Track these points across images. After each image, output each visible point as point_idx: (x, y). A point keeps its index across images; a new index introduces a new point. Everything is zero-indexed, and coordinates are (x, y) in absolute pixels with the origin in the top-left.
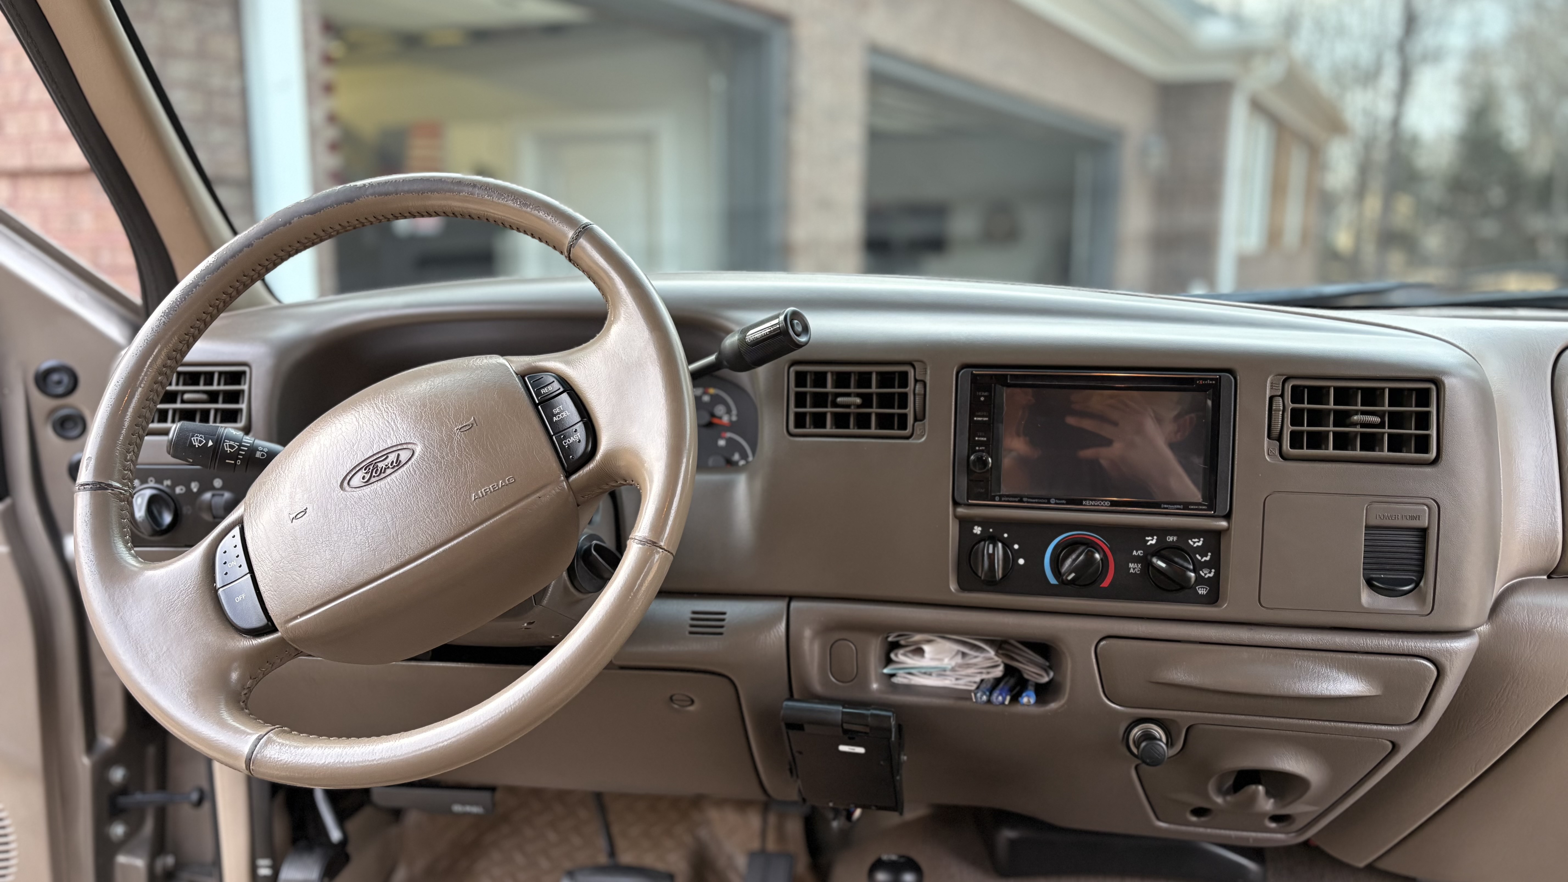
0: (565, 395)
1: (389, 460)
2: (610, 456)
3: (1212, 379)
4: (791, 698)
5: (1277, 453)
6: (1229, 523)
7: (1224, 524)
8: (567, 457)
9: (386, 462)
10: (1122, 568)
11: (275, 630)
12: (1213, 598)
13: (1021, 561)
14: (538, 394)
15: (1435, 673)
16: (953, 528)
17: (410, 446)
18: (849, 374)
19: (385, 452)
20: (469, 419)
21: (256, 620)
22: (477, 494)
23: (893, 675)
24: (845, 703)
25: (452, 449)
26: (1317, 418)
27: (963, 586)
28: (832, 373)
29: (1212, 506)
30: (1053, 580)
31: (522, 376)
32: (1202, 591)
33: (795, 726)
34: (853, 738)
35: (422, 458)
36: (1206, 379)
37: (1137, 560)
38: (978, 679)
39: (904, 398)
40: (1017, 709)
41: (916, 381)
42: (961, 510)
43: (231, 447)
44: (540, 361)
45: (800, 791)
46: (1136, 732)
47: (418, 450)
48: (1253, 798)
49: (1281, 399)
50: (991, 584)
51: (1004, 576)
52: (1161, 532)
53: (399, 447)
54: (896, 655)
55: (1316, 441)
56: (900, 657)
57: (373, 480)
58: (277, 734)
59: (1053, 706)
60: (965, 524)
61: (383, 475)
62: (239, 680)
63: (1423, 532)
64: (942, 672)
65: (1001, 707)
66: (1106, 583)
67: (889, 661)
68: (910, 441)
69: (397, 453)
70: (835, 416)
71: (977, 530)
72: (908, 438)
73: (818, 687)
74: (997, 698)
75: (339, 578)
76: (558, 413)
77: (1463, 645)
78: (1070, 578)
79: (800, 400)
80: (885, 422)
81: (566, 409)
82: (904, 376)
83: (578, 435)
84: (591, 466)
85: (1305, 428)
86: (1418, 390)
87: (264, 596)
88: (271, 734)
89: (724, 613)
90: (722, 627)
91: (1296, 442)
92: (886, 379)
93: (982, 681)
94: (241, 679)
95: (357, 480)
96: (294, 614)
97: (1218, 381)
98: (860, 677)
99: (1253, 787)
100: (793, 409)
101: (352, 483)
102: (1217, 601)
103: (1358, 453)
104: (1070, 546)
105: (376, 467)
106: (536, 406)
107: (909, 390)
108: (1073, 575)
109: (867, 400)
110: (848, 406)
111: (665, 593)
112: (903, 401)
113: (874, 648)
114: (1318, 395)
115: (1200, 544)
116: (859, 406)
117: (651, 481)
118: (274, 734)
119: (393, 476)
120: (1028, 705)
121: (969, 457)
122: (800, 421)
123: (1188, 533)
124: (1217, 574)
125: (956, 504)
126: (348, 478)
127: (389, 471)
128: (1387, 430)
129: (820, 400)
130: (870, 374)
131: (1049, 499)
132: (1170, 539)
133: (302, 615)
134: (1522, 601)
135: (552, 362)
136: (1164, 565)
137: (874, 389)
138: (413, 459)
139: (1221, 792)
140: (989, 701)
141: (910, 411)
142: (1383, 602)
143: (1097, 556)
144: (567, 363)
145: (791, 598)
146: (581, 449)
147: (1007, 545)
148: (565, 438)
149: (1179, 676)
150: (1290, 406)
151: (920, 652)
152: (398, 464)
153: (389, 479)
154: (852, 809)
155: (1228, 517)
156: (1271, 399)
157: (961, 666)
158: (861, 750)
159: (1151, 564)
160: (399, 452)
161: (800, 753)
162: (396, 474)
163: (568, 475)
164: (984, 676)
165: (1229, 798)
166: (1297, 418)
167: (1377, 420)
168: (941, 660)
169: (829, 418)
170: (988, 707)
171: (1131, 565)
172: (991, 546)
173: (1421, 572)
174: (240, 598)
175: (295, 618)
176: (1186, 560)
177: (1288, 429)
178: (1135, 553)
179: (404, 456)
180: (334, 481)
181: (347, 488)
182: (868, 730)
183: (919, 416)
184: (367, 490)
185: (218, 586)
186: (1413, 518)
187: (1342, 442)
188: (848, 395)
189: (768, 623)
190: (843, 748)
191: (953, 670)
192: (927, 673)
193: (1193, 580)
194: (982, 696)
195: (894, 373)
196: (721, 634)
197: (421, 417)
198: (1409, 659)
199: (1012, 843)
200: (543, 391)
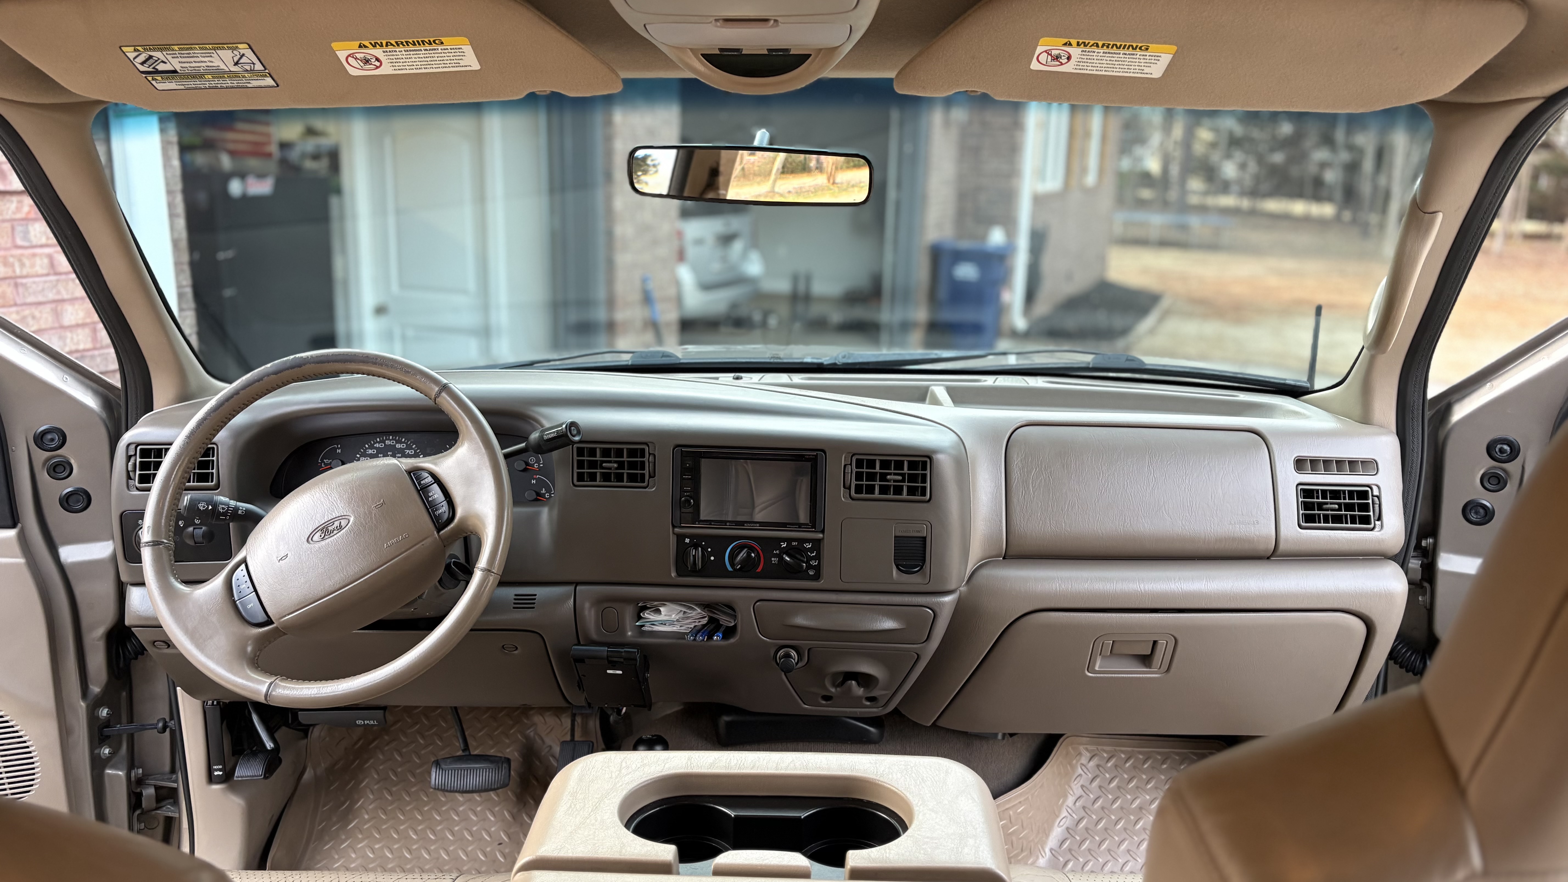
0: (435, 484)
1: (335, 525)
2: (463, 520)
3: (812, 455)
4: (579, 644)
5: (848, 496)
6: (824, 535)
7: (821, 535)
8: (438, 522)
9: (333, 527)
10: (768, 561)
11: (271, 622)
12: (817, 577)
13: (712, 558)
14: (420, 484)
15: (933, 614)
16: (673, 540)
17: (346, 517)
18: (610, 449)
19: (332, 521)
20: (380, 501)
21: (261, 617)
22: (387, 544)
23: (643, 626)
24: (609, 645)
25: (371, 518)
26: (871, 477)
27: (679, 574)
28: (600, 448)
29: (814, 526)
30: (730, 569)
31: (409, 472)
32: (811, 573)
33: (579, 660)
34: (615, 666)
35: (354, 523)
36: (810, 455)
37: (776, 556)
38: (692, 626)
39: (643, 463)
40: (711, 643)
41: (650, 454)
42: (676, 530)
43: (223, 509)
44: (420, 463)
45: (586, 698)
46: (781, 653)
47: (352, 519)
48: (850, 688)
49: (850, 466)
50: (695, 572)
51: (702, 567)
52: (789, 540)
53: (340, 518)
54: (644, 614)
55: (870, 490)
56: (648, 615)
57: (326, 537)
58: (281, 681)
59: (732, 641)
60: (680, 538)
61: (332, 535)
62: (252, 651)
63: (924, 538)
64: (672, 623)
65: (703, 642)
66: (759, 570)
67: (640, 618)
68: (647, 490)
69: (339, 521)
70: (603, 474)
71: (687, 540)
72: (645, 488)
73: (594, 636)
74: (699, 637)
75: (310, 593)
76: (432, 496)
77: (948, 599)
78: (738, 568)
79: (581, 464)
80: (632, 478)
81: (436, 493)
82: (643, 450)
83: (444, 509)
84: (452, 525)
85: (864, 483)
86: (922, 461)
87: (265, 604)
88: (277, 681)
89: (535, 595)
90: (534, 603)
91: (859, 490)
92: (632, 453)
93: (695, 626)
94: (254, 650)
95: (317, 537)
96: (284, 614)
97: (816, 456)
98: (620, 628)
99: (850, 682)
100: (576, 471)
101: (313, 539)
102: (819, 578)
103: (891, 496)
104: (741, 548)
105: (327, 529)
106: (418, 491)
107: (646, 459)
108: (740, 566)
109: (621, 465)
110: (610, 469)
111: (502, 583)
112: (642, 466)
113: (629, 612)
114: (871, 464)
115: (810, 546)
116: (617, 469)
117: (487, 536)
118: (279, 681)
119: (338, 535)
120: (717, 640)
121: (681, 499)
122: (581, 477)
123: (802, 541)
124: (819, 563)
125: (674, 527)
126: (311, 536)
127: (335, 532)
128: (906, 484)
129: (593, 465)
130: (623, 449)
131: (726, 523)
132: (794, 544)
133: (289, 615)
134: (985, 572)
135: (426, 463)
136: (788, 559)
137: (625, 459)
138: (349, 525)
139: (834, 685)
140: (695, 640)
141: (646, 472)
142: (906, 578)
143: (753, 555)
144: (435, 464)
145: (577, 584)
146: (446, 516)
147: (704, 549)
148: (436, 510)
149: (800, 620)
150: (855, 470)
151: (658, 611)
152: (340, 528)
153: (335, 536)
154: (621, 708)
155: (823, 532)
156: (845, 466)
157: (683, 618)
158: (620, 672)
159: (783, 558)
160: (341, 521)
161: (583, 675)
162: (340, 534)
163: (439, 531)
164: (697, 624)
165: (838, 689)
166: (859, 476)
167: (900, 478)
168: (670, 616)
169: (598, 475)
170: (695, 643)
171: (773, 559)
172: (694, 550)
173: (924, 560)
174: (250, 606)
175: (285, 616)
176: (802, 556)
177: (854, 483)
178: (775, 552)
179: (343, 523)
180: (303, 538)
181: (311, 542)
182: (622, 660)
183: (652, 474)
184: (323, 543)
185: (236, 599)
186: (918, 531)
187: (884, 490)
188: (610, 462)
189: (563, 599)
190: (609, 671)
191: (678, 621)
192: (663, 623)
193: (805, 567)
194: (690, 637)
195: (637, 449)
196: (534, 608)
197: (352, 499)
198: (919, 608)
199: (728, 724)
200: (422, 482)
